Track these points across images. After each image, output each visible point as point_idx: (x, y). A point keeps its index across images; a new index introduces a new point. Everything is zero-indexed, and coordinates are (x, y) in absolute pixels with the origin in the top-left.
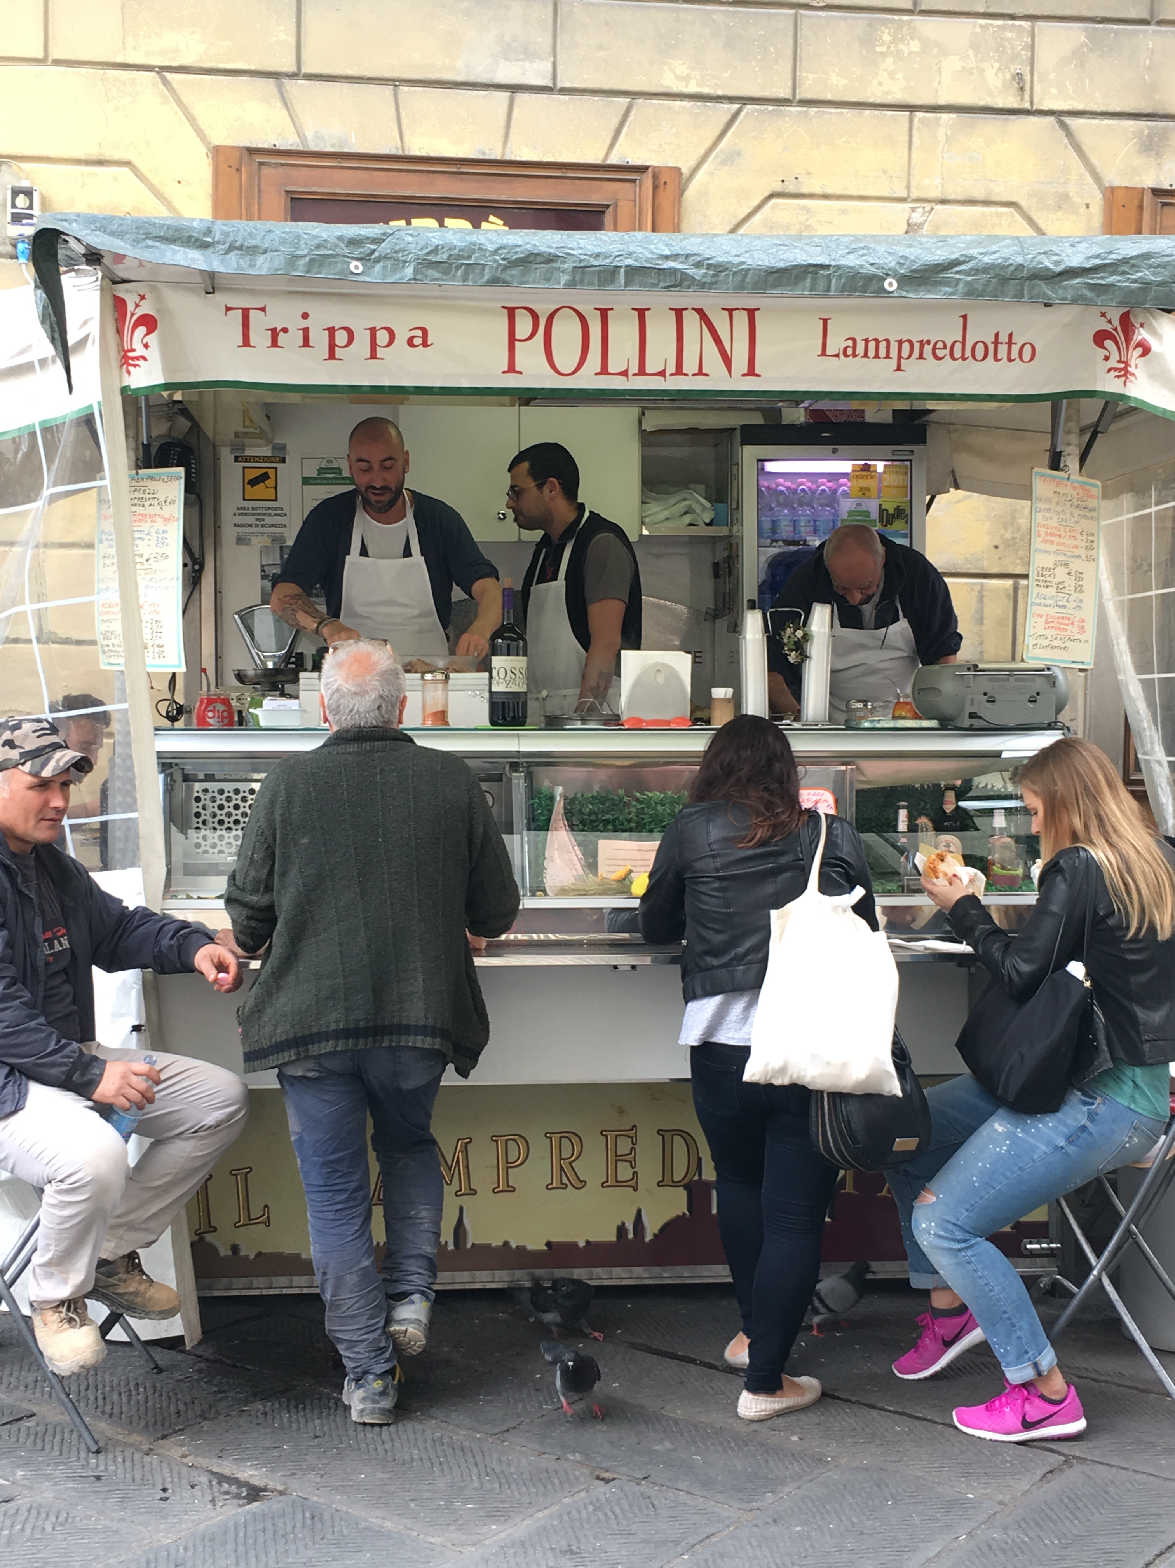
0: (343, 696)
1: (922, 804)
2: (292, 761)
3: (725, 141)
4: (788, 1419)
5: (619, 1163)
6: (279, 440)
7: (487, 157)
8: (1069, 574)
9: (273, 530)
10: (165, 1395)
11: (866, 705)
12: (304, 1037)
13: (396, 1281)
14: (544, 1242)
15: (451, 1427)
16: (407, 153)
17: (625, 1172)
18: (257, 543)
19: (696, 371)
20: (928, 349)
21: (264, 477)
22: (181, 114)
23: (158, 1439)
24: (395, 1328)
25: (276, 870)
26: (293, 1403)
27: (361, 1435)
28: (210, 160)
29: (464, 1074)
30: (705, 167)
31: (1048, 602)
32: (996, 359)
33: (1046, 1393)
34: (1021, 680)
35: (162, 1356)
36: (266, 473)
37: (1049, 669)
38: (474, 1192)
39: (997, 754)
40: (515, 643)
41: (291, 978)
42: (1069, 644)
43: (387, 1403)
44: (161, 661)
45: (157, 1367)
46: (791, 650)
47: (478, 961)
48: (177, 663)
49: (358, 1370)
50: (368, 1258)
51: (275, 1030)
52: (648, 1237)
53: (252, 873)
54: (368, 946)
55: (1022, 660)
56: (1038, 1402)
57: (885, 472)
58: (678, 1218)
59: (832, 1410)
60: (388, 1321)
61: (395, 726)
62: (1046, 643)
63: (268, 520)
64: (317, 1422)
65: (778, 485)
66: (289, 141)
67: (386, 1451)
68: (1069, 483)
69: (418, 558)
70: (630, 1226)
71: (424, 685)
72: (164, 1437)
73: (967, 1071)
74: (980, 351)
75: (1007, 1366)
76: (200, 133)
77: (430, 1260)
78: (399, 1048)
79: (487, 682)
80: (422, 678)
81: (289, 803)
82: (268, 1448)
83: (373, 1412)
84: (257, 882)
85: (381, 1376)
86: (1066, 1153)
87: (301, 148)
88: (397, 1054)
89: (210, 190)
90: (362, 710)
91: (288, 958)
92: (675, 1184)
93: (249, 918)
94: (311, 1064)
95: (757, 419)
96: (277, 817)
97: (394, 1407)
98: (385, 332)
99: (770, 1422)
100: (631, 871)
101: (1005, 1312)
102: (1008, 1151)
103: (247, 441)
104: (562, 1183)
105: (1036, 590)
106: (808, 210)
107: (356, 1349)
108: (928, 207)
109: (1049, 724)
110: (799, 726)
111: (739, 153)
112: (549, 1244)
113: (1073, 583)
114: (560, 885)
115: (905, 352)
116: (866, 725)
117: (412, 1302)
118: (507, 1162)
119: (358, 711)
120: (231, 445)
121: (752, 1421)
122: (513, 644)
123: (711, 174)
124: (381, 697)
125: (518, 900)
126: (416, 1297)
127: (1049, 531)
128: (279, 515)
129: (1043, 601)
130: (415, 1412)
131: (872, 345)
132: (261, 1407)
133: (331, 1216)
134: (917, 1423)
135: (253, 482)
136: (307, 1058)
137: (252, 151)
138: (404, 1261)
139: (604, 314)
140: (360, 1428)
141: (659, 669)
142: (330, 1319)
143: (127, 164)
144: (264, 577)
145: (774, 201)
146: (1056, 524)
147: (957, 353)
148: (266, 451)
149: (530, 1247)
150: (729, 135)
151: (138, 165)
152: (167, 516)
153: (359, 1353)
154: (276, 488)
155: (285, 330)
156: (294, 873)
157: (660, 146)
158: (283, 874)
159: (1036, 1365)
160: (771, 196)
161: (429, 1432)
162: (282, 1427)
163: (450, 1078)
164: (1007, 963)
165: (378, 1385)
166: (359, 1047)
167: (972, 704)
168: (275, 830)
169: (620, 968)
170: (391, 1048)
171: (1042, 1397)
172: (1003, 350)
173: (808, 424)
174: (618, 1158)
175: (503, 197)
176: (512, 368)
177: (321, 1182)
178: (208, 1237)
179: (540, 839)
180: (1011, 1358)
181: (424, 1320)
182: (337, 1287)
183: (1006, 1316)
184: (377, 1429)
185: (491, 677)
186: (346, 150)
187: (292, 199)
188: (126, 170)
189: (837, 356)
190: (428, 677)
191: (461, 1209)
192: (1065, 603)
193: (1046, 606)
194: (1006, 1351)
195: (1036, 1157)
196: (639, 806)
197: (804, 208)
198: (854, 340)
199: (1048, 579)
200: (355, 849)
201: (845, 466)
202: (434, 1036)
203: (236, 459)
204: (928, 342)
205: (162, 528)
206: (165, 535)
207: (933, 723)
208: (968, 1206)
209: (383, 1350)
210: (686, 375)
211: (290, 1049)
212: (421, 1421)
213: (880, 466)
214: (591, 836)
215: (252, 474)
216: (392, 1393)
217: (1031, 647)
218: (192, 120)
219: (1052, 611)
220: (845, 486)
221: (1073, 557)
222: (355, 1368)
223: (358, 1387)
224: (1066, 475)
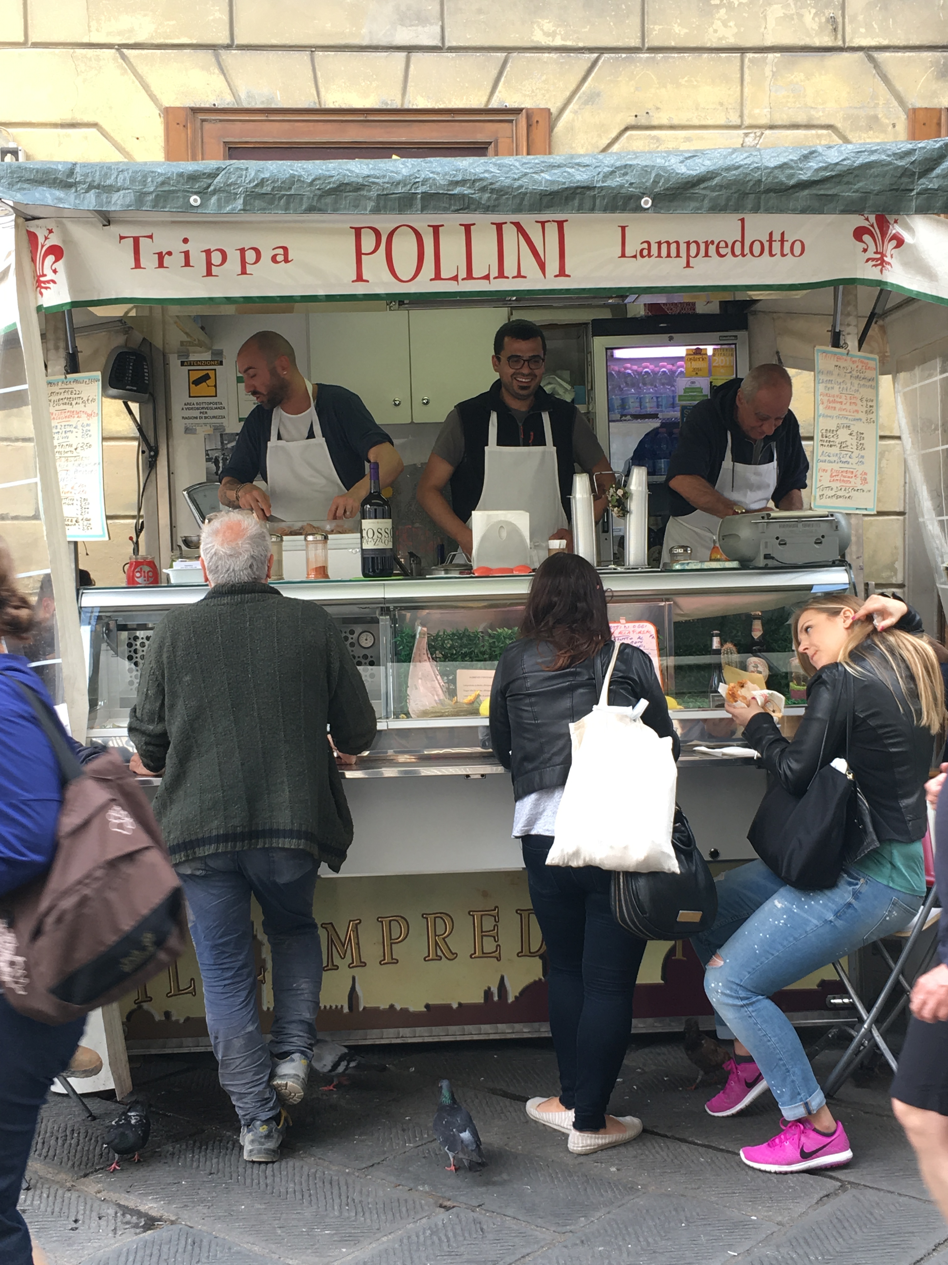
0: (220, 559)
1: (735, 632)
2: (177, 613)
3: (586, 84)
4: (610, 1152)
5: (484, 938)
6: (216, 347)
7: (389, 107)
8: (851, 434)
9: (214, 420)
10: (93, 1139)
11: (686, 551)
12: (191, 841)
13: (281, 1042)
14: (424, 1004)
15: (326, 1163)
16: (323, 107)
17: (489, 946)
18: (202, 431)
19: (516, 274)
20: (712, 249)
21: (206, 378)
22: (137, 82)
23: (81, 1177)
24: (277, 1082)
25: (166, 703)
26: (198, 1144)
27: (249, 1171)
28: (162, 119)
29: (336, 869)
30: (571, 107)
31: (832, 459)
32: (771, 255)
33: (818, 1127)
34: (809, 526)
35: (95, 1106)
36: (208, 374)
37: (832, 515)
38: (364, 964)
39: (809, 588)
40: (381, 508)
41: (181, 793)
42: (852, 494)
43: (271, 1145)
44: (89, 532)
45: (91, 1115)
46: (614, 506)
47: (349, 774)
48: (102, 533)
49: (247, 1117)
50: (253, 1023)
51: (169, 836)
52: (511, 999)
53: (148, 706)
54: (242, 764)
55: (811, 509)
56: (813, 1135)
57: (714, 355)
58: (535, 982)
59: (649, 1144)
60: (273, 1076)
61: (263, 581)
62: (833, 493)
63: (210, 413)
64: (215, 1161)
65: (626, 368)
66: (227, 100)
67: (267, 1186)
68: (849, 358)
69: (320, 440)
70: (495, 990)
71: (307, 546)
72: (86, 1176)
73: (758, 857)
74: (757, 248)
75: (783, 1105)
76: (153, 98)
77: (309, 1025)
78: (271, 849)
79: (359, 541)
80: (305, 539)
81: (174, 648)
82: (169, 1184)
83: (259, 1152)
84: (152, 713)
85: (266, 1122)
86: (835, 926)
87: (236, 106)
88: (271, 855)
89: (162, 144)
90: (237, 569)
91: (178, 776)
92: (532, 955)
93: (146, 744)
94: (198, 865)
95: (606, 315)
96: (165, 660)
97: (278, 1148)
98: (252, 251)
99: (595, 1155)
100: (479, 696)
101: (781, 1059)
102: (785, 924)
103: (191, 349)
104: (437, 955)
105: (821, 449)
106: (658, 139)
107: (245, 1100)
108: (758, 131)
109: (834, 562)
110: (623, 570)
111: (598, 95)
112: (427, 1006)
113: (854, 442)
114: (422, 708)
115: (693, 252)
116: (678, 567)
117: (293, 1060)
118: (391, 939)
119: (234, 570)
120: (178, 352)
121: (580, 1155)
122: (379, 509)
123: (575, 112)
124: (252, 557)
125: (374, 721)
126: (296, 1056)
127: (831, 399)
128: (219, 408)
129: (827, 458)
130: (299, 1151)
131: (664, 247)
132: (171, 1149)
133: (220, 990)
134: (719, 1154)
135: (197, 382)
136: (195, 859)
137: (195, 111)
138: (286, 1026)
139: (436, 230)
140: (249, 1165)
141: (501, 526)
142: (222, 1076)
143: (95, 125)
144: (208, 460)
145: (629, 133)
146: (838, 393)
147: (738, 251)
148: (207, 356)
149: (412, 1009)
150: (590, 79)
151: (104, 126)
152: (90, 412)
153: (246, 1103)
154: (215, 386)
155: (170, 253)
156: (180, 704)
157: (533, 91)
158: (172, 706)
159: (806, 1105)
160: (627, 129)
161: (306, 1169)
162: (184, 1166)
163: (325, 871)
164: (784, 766)
165: (263, 1130)
166: (237, 849)
167: (766, 547)
168: (163, 671)
169: (472, 777)
170: (264, 848)
171: (815, 1130)
172: (776, 246)
173: (648, 317)
174: (484, 934)
175: (403, 139)
176: (360, 278)
177: (212, 962)
178: (145, 1006)
179: (402, 670)
180: (786, 1098)
181: (302, 1075)
182: (227, 1048)
183: (781, 1062)
184: (263, 1166)
185: (362, 537)
186: (273, 106)
187: (229, 148)
188: (94, 131)
189: (635, 256)
190: (310, 538)
191: (354, 978)
192: (847, 459)
193: (830, 462)
194: (782, 1092)
195: (808, 929)
196: (491, 641)
197: (654, 138)
198: (649, 243)
199: (832, 439)
200: (229, 684)
201: (680, 351)
202: (299, 838)
203: (183, 364)
204: (712, 242)
205: (86, 423)
206: (88, 428)
207: (735, 564)
208: (750, 970)
209: (267, 1100)
210: (508, 278)
211: (180, 851)
212: (302, 1159)
213: (710, 350)
214: (449, 665)
215: (196, 376)
216: (276, 1136)
217: (818, 497)
218: (146, 87)
219: (836, 466)
220: (681, 367)
221: (854, 420)
222: (245, 1115)
223: (249, 1132)
224: (846, 352)
